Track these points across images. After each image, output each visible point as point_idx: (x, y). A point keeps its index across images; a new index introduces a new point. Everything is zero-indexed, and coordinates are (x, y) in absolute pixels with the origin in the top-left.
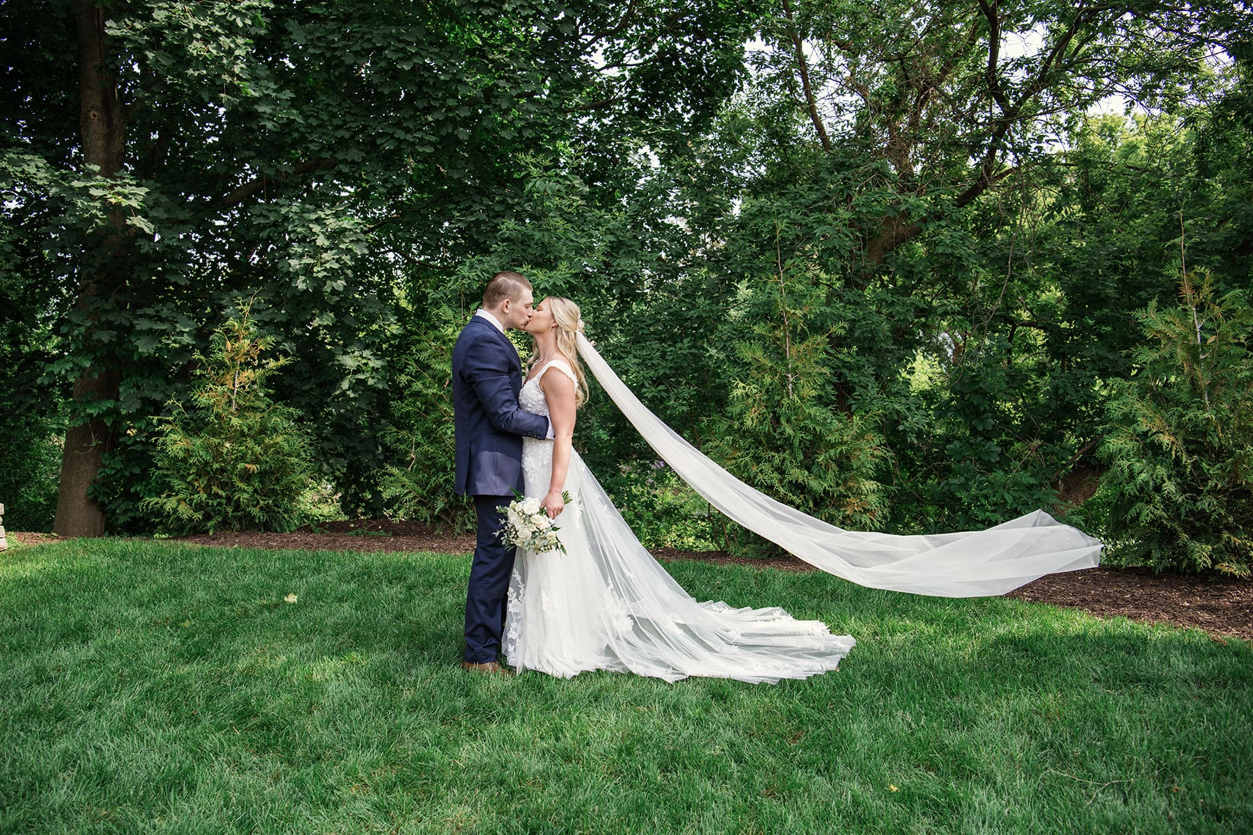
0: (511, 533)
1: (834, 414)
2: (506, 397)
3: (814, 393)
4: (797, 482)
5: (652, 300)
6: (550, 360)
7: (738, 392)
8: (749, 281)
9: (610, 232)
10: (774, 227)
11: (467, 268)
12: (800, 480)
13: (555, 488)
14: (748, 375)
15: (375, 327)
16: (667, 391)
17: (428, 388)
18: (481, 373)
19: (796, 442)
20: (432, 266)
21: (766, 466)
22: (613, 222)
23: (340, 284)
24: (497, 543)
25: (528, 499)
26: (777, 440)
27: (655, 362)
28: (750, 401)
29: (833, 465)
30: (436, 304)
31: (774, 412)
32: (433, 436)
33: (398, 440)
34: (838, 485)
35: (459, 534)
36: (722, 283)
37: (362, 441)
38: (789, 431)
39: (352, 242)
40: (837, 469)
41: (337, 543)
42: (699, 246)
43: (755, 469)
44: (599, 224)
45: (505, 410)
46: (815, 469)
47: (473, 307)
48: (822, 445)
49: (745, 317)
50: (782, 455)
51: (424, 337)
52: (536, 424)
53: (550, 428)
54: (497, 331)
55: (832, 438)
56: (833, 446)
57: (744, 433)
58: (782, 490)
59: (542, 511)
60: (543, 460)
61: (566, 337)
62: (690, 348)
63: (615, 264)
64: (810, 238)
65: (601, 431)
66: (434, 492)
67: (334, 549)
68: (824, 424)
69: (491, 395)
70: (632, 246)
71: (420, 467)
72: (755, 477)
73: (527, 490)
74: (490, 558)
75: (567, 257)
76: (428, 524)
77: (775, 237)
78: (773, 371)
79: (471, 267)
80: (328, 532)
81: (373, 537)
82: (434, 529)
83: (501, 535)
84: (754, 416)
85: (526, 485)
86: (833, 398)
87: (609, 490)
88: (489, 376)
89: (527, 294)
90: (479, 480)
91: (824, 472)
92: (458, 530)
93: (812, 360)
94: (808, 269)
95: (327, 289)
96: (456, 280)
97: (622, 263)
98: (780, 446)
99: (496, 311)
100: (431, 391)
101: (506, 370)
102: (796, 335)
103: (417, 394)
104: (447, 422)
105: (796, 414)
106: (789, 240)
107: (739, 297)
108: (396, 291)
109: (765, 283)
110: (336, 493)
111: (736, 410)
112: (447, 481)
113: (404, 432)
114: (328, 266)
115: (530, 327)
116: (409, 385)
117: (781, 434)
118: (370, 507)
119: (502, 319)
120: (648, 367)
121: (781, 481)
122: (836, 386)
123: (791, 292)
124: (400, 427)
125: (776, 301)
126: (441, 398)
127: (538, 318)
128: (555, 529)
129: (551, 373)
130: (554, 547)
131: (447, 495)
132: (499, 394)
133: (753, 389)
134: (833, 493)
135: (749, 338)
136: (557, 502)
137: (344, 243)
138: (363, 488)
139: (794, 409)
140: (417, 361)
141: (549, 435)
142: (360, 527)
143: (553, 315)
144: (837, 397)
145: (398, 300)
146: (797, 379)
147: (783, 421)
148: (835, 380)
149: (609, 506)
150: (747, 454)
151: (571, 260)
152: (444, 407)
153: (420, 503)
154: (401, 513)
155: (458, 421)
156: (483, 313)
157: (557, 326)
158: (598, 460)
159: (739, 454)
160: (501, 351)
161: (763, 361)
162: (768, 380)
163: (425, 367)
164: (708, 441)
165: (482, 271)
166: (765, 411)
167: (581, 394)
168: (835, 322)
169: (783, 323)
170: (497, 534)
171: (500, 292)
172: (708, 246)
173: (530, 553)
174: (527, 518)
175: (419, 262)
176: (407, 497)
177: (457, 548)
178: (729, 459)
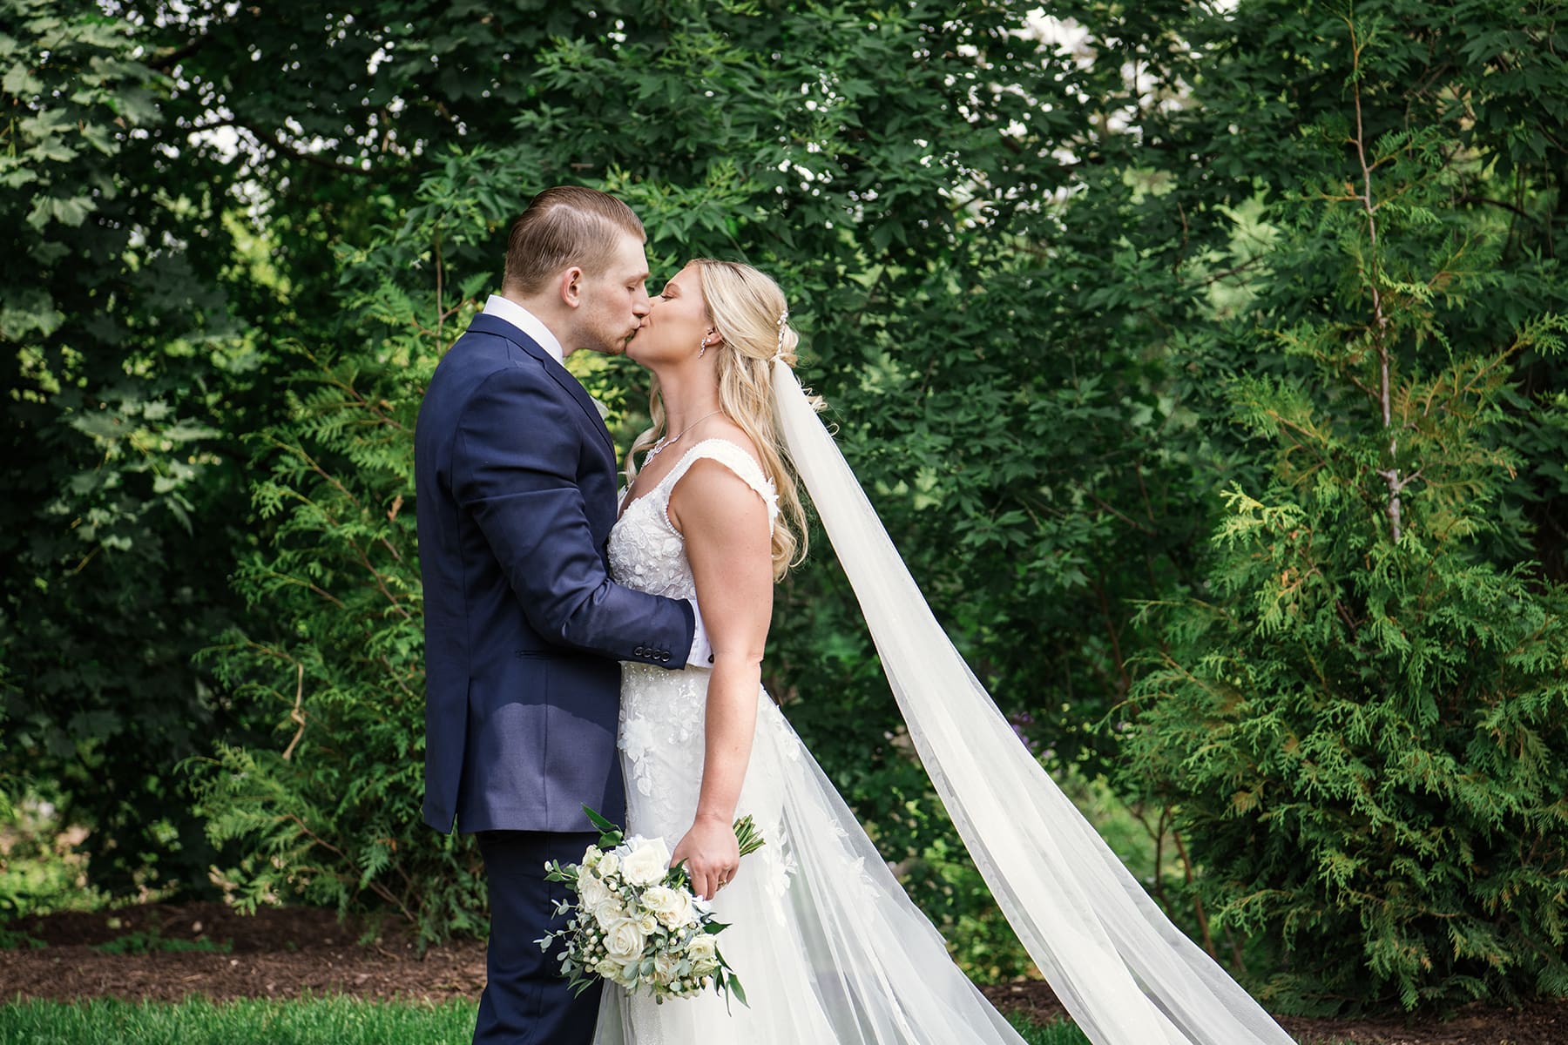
0: (585, 940)
1: (1532, 589)
2: (571, 548)
3: (1467, 526)
4: (1421, 788)
5: (983, 263)
6: (698, 438)
7: (1238, 526)
8: (1267, 201)
9: (859, 69)
10: (1346, 42)
11: (448, 184)
12: (1431, 784)
13: (714, 809)
14: (1267, 476)
15: (181, 347)
16: (1027, 527)
17: (343, 520)
18: (500, 478)
19: (1417, 671)
20: (345, 169)
21: (1325, 743)
22: (865, 41)
23: (75, 209)
24: (547, 970)
25: (635, 841)
26: (1359, 664)
27: (993, 443)
28: (1278, 550)
29: (1533, 740)
30: (365, 281)
31: (1348, 584)
32: (356, 657)
33: (253, 673)
34: (1548, 798)
35: (431, 945)
36: (1188, 210)
37: (148, 672)
38: (1394, 638)
39: (110, 85)
40: (1542, 751)
41: (71, 979)
42: (1118, 104)
43: (1292, 751)
44: (825, 48)
45: (571, 584)
46: (1474, 751)
47: (471, 286)
48: (1496, 677)
49: (1255, 306)
50: (1376, 710)
51: (329, 375)
52: (659, 622)
53: (699, 634)
54: (543, 358)
55: (1526, 659)
56: (1530, 682)
57: (1258, 649)
58: (1377, 815)
59: (674, 877)
60: (677, 729)
61: (744, 375)
62: (1095, 403)
63: (873, 162)
64: (1452, 70)
65: (836, 640)
66: (357, 823)
67: (59, 994)
68: (1500, 618)
69: (530, 543)
70: (923, 109)
71: (318, 749)
72: (1294, 774)
73: (633, 815)
74: (529, 1014)
75: (735, 148)
76: (341, 914)
77: (1348, 70)
78: (1343, 465)
79: (462, 180)
80: (43, 945)
81: (178, 956)
82: (357, 929)
83: (558, 945)
84: (1287, 594)
85: (632, 801)
86: (1525, 543)
87: (865, 811)
88: (521, 490)
89: (631, 252)
90: (495, 788)
91: (1505, 761)
92: (427, 932)
93: (1460, 431)
94: (1447, 160)
95: (36, 219)
96: (420, 219)
97: (895, 160)
98: (1368, 682)
99: (542, 300)
100: (349, 530)
101: (571, 469)
102: (1412, 354)
103: (313, 537)
104: (395, 618)
105: (1413, 589)
106: (1386, 76)
107: (1235, 248)
108: (244, 244)
109: (1319, 206)
110: (63, 827)
111: (1235, 577)
112: (396, 789)
113: (272, 649)
114: (39, 153)
115: (642, 346)
116: (288, 509)
117: (1371, 646)
118: (169, 863)
119: (561, 325)
120: (968, 459)
121: (1372, 786)
122: (1530, 510)
123: (1393, 234)
124: (262, 634)
125: (1347, 258)
126: (379, 553)
127: (666, 319)
128: (713, 928)
129: (706, 481)
130: (710, 982)
131: (397, 829)
132: (552, 540)
133: (1285, 515)
134: (1534, 822)
135: (1270, 370)
136: (718, 848)
137: (88, 87)
138: (155, 809)
139: (1407, 572)
140: (309, 444)
141: (697, 655)
142: (137, 927)
143: (708, 312)
144: (1535, 538)
145: (248, 265)
146: (1416, 486)
147: (1375, 608)
148: (1527, 493)
149: (869, 856)
150: (1270, 707)
151: (746, 155)
152: (391, 576)
153: (318, 854)
154: (263, 882)
155: (433, 612)
156: (504, 307)
157: (721, 343)
158: (831, 724)
159: (1245, 706)
160: (557, 417)
161: (1313, 433)
162: (1327, 489)
163: (333, 461)
164: (1160, 667)
165: (494, 191)
166: (1318, 578)
167: (786, 537)
168: (1529, 315)
169: (1372, 321)
170: (545, 943)
171: (552, 247)
172: (1145, 102)
173: (642, 1000)
174: (632, 895)
175: (309, 157)
176: (281, 839)
177: (425, 985)
178: (1216, 721)
